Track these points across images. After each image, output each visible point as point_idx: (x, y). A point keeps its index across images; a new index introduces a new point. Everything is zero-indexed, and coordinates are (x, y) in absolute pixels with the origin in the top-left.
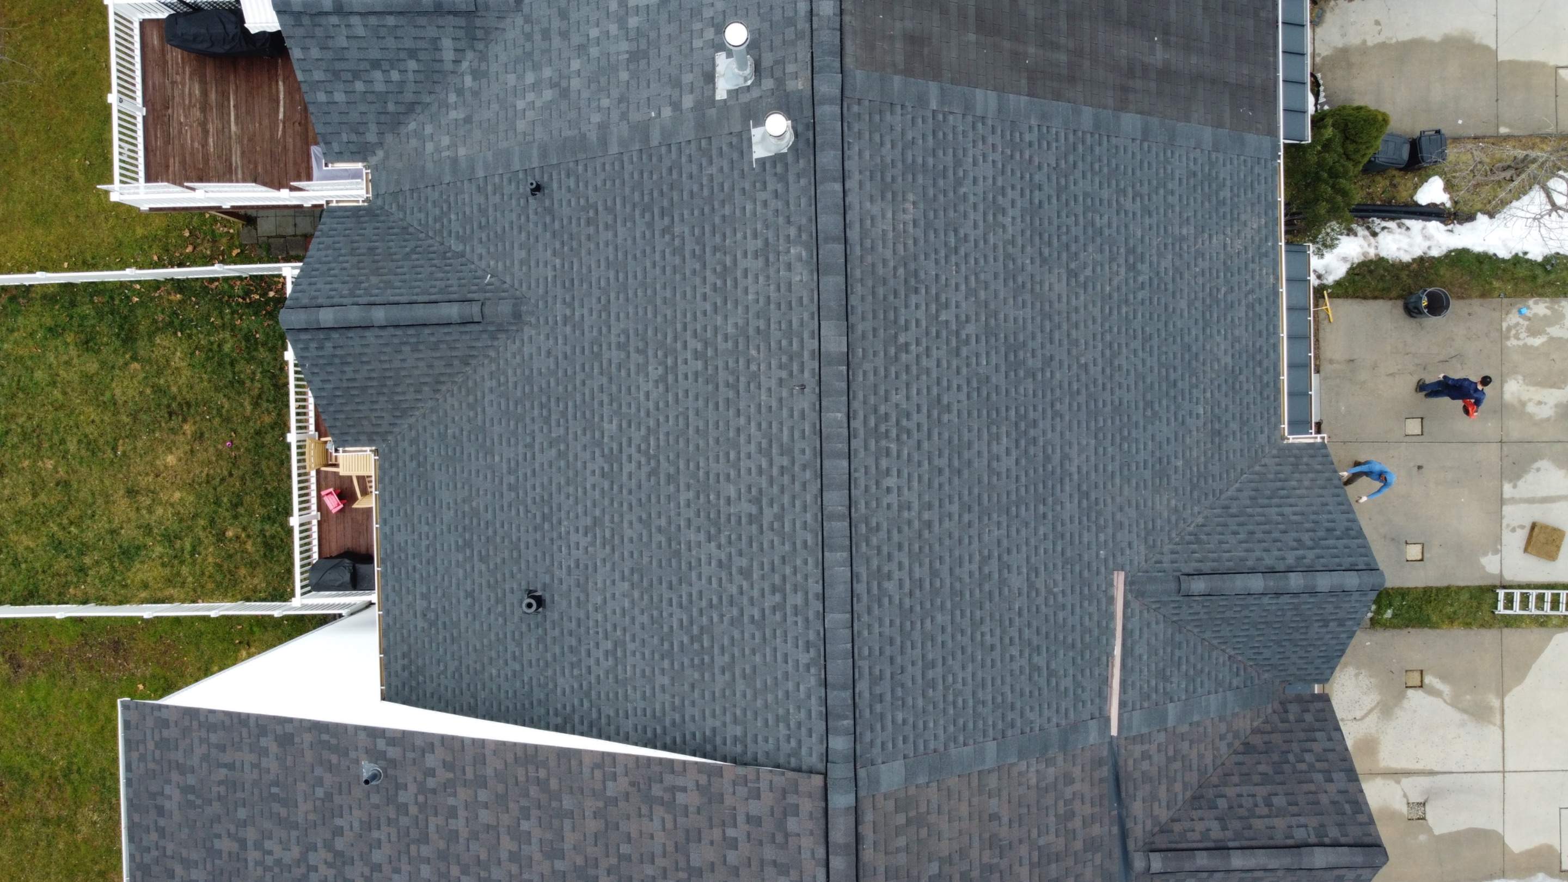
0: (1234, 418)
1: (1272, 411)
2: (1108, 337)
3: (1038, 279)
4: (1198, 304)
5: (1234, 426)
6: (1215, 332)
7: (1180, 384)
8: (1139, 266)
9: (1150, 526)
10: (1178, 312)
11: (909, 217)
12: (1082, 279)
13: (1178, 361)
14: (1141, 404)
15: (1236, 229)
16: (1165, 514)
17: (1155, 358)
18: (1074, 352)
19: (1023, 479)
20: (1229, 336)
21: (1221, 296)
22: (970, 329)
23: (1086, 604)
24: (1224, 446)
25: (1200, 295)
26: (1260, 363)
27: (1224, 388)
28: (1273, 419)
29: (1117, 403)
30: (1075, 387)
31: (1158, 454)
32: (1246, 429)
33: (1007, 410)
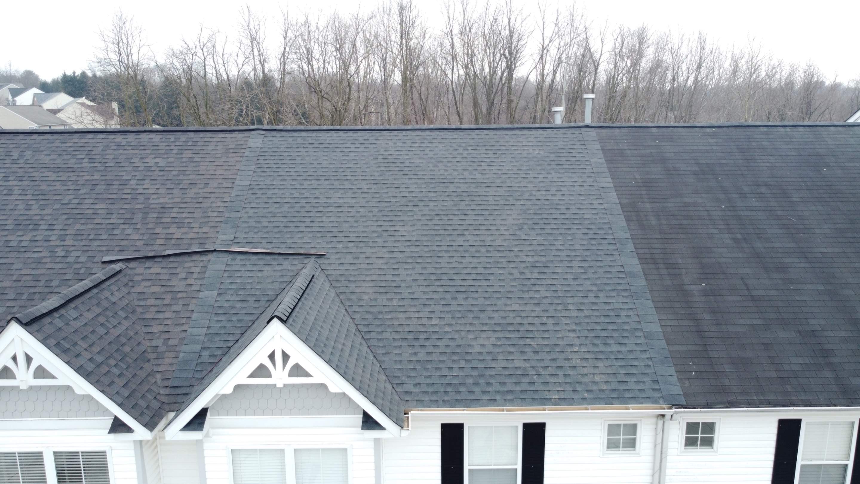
0: (429, 353)
1: (434, 398)
2: (483, 250)
3: (513, 207)
4: (518, 320)
5: (422, 356)
6: (499, 335)
7: (454, 302)
8: (536, 271)
9: (351, 279)
10: (509, 302)
11: (532, 151)
12: (518, 232)
13: (471, 301)
14: (438, 272)
15: (587, 356)
16: (358, 290)
17: (472, 283)
18: (471, 228)
19: (394, 200)
20: (497, 350)
21: (528, 341)
22: (478, 176)
23: (310, 235)
24: (405, 344)
25: (525, 322)
26: (476, 384)
27: (452, 343)
28: (426, 398)
29: (440, 255)
30: (450, 228)
31: (403, 284)
32: (418, 366)
33: (435, 192)
